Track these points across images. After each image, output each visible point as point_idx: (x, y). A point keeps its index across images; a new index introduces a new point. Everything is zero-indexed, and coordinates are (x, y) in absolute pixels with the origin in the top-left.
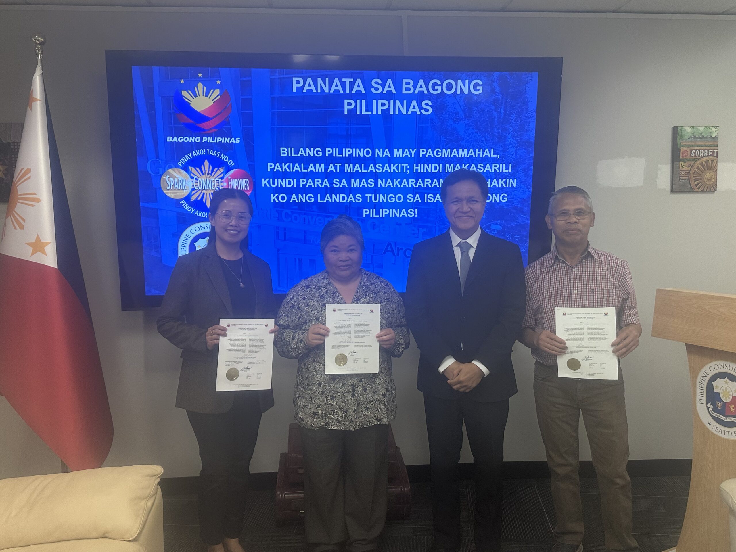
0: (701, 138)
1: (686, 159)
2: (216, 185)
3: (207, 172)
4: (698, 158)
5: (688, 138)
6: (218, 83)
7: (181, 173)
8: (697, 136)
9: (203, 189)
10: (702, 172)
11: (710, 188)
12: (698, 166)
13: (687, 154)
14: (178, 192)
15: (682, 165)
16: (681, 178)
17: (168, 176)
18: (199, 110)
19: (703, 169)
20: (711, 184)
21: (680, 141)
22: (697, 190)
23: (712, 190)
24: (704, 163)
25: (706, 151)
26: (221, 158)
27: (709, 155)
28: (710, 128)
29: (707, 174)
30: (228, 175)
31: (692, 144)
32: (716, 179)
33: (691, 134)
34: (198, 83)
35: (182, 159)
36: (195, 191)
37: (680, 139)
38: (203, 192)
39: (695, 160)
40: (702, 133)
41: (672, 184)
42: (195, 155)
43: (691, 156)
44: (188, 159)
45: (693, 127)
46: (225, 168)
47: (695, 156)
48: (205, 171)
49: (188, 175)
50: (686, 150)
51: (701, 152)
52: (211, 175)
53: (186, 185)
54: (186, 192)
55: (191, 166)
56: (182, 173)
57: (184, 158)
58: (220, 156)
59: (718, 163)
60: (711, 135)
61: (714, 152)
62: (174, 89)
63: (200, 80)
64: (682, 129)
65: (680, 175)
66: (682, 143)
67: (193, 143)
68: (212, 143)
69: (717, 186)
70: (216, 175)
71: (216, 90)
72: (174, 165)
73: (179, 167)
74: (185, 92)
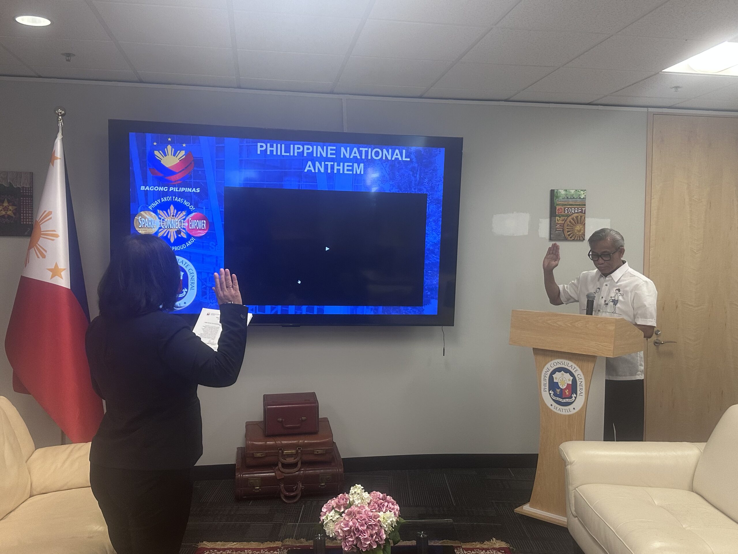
0: (572, 199)
1: (561, 215)
2: (179, 225)
3: (172, 214)
4: (570, 214)
5: (563, 199)
6: (183, 146)
7: (151, 215)
8: (569, 197)
9: (169, 227)
10: (573, 225)
11: (580, 238)
12: (570, 221)
13: (562, 211)
14: (148, 230)
15: (557, 219)
16: (557, 229)
17: (140, 217)
18: (167, 166)
19: (574, 223)
20: (581, 234)
21: (556, 201)
22: (570, 239)
23: (581, 239)
24: (575, 218)
25: (576, 209)
26: (184, 203)
27: (579, 212)
28: (579, 191)
29: (577, 227)
30: (189, 217)
31: (566, 203)
32: (584, 230)
33: (564, 196)
34: (168, 145)
35: (153, 204)
36: (162, 229)
37: (556, 200)
38: (168, 230)
39: (568, 216)
40: (573, 195)
41: (550, 234)
42: (163, 201)
43: (564, 212)
44: (158, 204)
45: (566, 190)
46: (187, 212)
47: (568, 212)
48: (171, 214)
49: (156, 215)
50: (561, 208)
51: (572, 210)
52: (175, 217)
53: (155, 224)
54: (154, 230)
55: (159, 210)
56: (152, 215)
57: (154, 203)
58: (183, 202)
59: (586, 219)
60: (580, 197)
61: (583, 210)
62: (148, 149)
63: (169, 143)
64: (558, 192)
65: (556, 227)
66: (558, 202)
67: (162, 191)
68: (178, 192)
69: (585, 236)
70: (179, 217)
71: (182, 151)
72: (146, 209)
73: (149, 210)
74: (157, 151)
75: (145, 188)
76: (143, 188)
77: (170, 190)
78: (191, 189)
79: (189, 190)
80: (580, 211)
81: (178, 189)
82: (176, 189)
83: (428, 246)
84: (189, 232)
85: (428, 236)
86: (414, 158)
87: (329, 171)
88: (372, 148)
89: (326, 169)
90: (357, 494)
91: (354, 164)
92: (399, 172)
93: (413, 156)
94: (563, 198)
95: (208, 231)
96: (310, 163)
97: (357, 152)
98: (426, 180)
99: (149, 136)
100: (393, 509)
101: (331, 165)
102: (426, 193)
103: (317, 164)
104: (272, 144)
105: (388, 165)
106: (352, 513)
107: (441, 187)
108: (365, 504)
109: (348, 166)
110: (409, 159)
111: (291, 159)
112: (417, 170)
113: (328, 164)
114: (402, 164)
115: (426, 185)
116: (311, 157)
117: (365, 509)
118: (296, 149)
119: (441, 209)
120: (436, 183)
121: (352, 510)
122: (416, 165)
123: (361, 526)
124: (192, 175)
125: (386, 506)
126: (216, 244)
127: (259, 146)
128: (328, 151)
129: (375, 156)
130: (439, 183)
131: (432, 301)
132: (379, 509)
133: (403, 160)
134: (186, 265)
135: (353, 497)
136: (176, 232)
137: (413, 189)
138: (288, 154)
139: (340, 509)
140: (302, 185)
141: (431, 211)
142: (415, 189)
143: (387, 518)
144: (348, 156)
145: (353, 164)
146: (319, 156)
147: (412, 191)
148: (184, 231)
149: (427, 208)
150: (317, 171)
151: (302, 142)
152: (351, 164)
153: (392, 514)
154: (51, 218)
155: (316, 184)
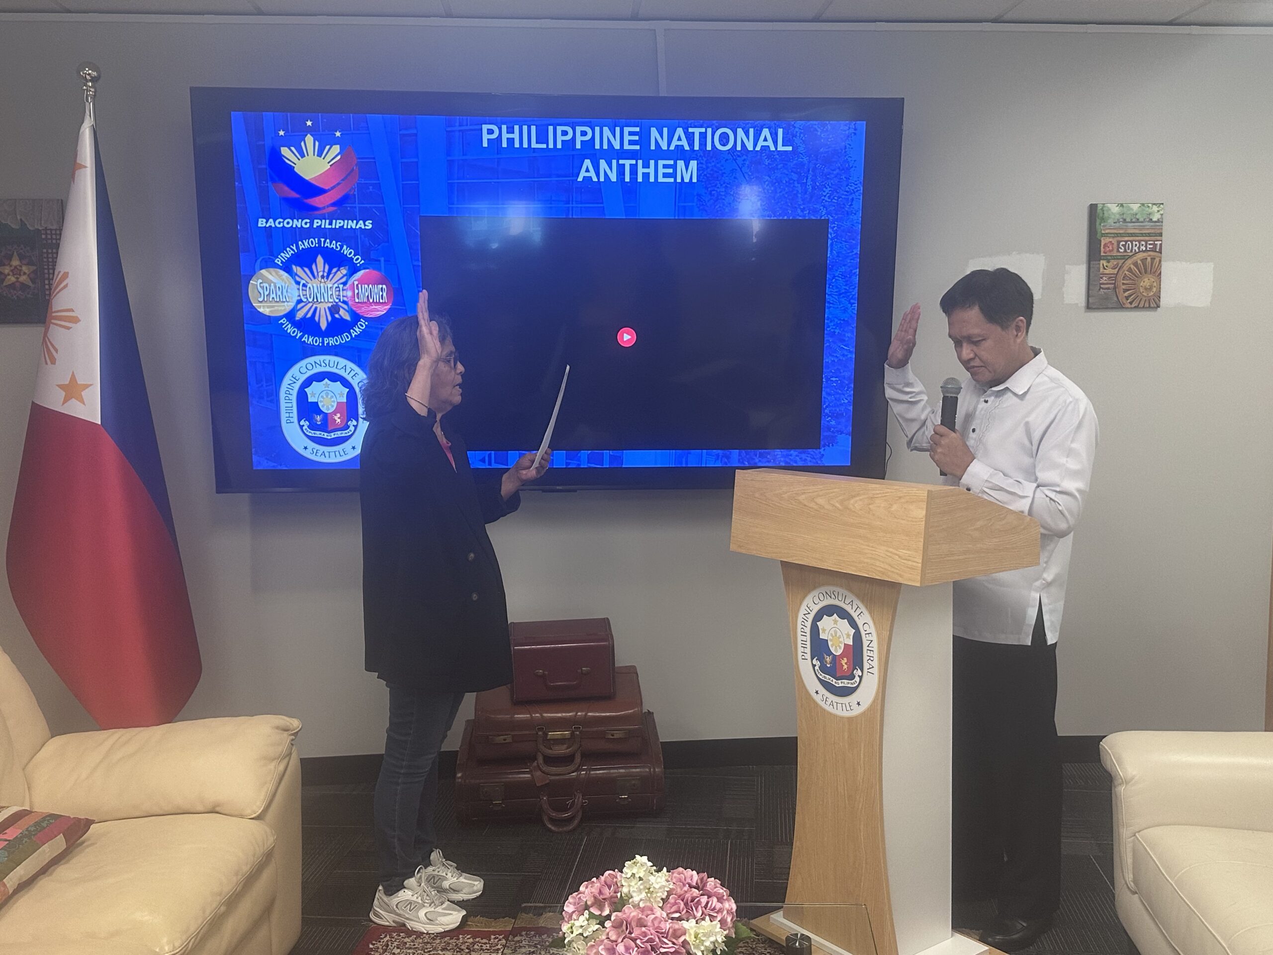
0: (1134, 222)
1: (1111, 256)
2: (336, 295)
3: (321, 274)
4: (1131, 254)
5: (1114, 223)
6: (337, 136)
7: (280, 276)
8: (1128, 220)
9: (315, 300)
10: (1137, 277)
11: (1149, 302)
12: (1130, 267)
13: (1113, 248)
14: (277, 306)
15: (1103, 265)
16: (1102, 286)
17: (260, 281)
18: (308, 177)
19: (1137, 271)
20: (1151, 296)
21: (1101, 228)
22: (1129, 306)
23: (1152, 305)
24: (1139, 262)
25: (1143, 243)
26: (342, 252)
27: (1148, 249)
28: (1149, 207)
29: (1145, 280)
30: (354, 279)
31: (1121, 232)
32: (1158, 287)
33: (1117, 216)
34: (306, 135)
35: (282, 254)
36: (302, 304)
37: (1100, 224)
38: (315, 306)
39: (1125, 258)
40: (1136, 214)
41: (1088, 296)
42: (302, 248)
43: (1118, 251)
44: (292, 254)
45: (1122, 205)
46: (349, 268)
47: (1125, 251)
48: (318, 273)
49: (290, 277)
50: (1111, 242)
51: (1134, 245)
52: (328, 278)
53: (289, 294)
54: (287, 306)
55: (296, 265)
56: (282, 276)
57: (285, 251)
58: (341, 249)
59: (1162, 263)
60: (1151, 218)
61: (1157, 244)
62: (268, 144)
63: (309, 130)
64: (1104, 209)
65: (1101, 282)
66: (1104, 230)
67: (299, 228)
68: (329, 228)
69: (1161, 299)
70: (334, 279)
71: (334, 146)
72: (269, 264)
73: (277, 266)
74: (286, 149)
75: (266, 223)
76: (262, 223)
77: (315, 226)
78: (355, 222)
79: (352, 224)
80: (1150, 248)
81: (330, 224)
82: (325, 224)
83: (831, 327)
84: (354, 309)
85: (829, 308)
86: (801, 145)
87: (627, 179)
88: (714, 127)
89: (620, 175)
90: (638, 879)
91: (678, 161)
92: (770, 177)
93: (798, 141)
94: (1116, 221)
95: (393, 307)
96: (587, 163)
97: (683, 137)
98: (827, 191)
99: (268, 117)
100: (720, 911)
101: (630, 165)
102: (827, 218)
103: (603, 164)
104: (511, 125)
105: (747, 163)
106: (625, 922)
107: (858, 205)
108: (656, 901)
109: (665, 166)
110: (790, 148)
111: (549, 156)
112: (809, 171)
113: (624, 165)
114: (775, 159)
115: (826, 201)
116: (590, 151)
117: (654, 914)
118: (558, 137)
119: (858, 251)
120: (846, 195)
121: (624, 916)
122: (805, 160)
124: (356, 193)
125: (703, 905)
127: (485, 131)
128: (624, 137)
129: (721, 144)
130: (853, 195)
131: (840, 437)
132: (687, 911)
133: (778, 149)
134: (353, 373)
135: (630, 885)
136: (330, 308)
138: (544, 146)
139: (601, 909)
140: (574, 209)
141: (836, 254)
142: (803, 210)
143: (704, 935)
144: (665, 147)
145: (675, 163)
146: (605, 147)
147: (798, 215)
148: (346, 307)
149: (829, 249)
150: (602, 179)
151: (571, 121)
152: (671, 162)
153: (716, 925)
154: (66, 286)
155: (602, 205)
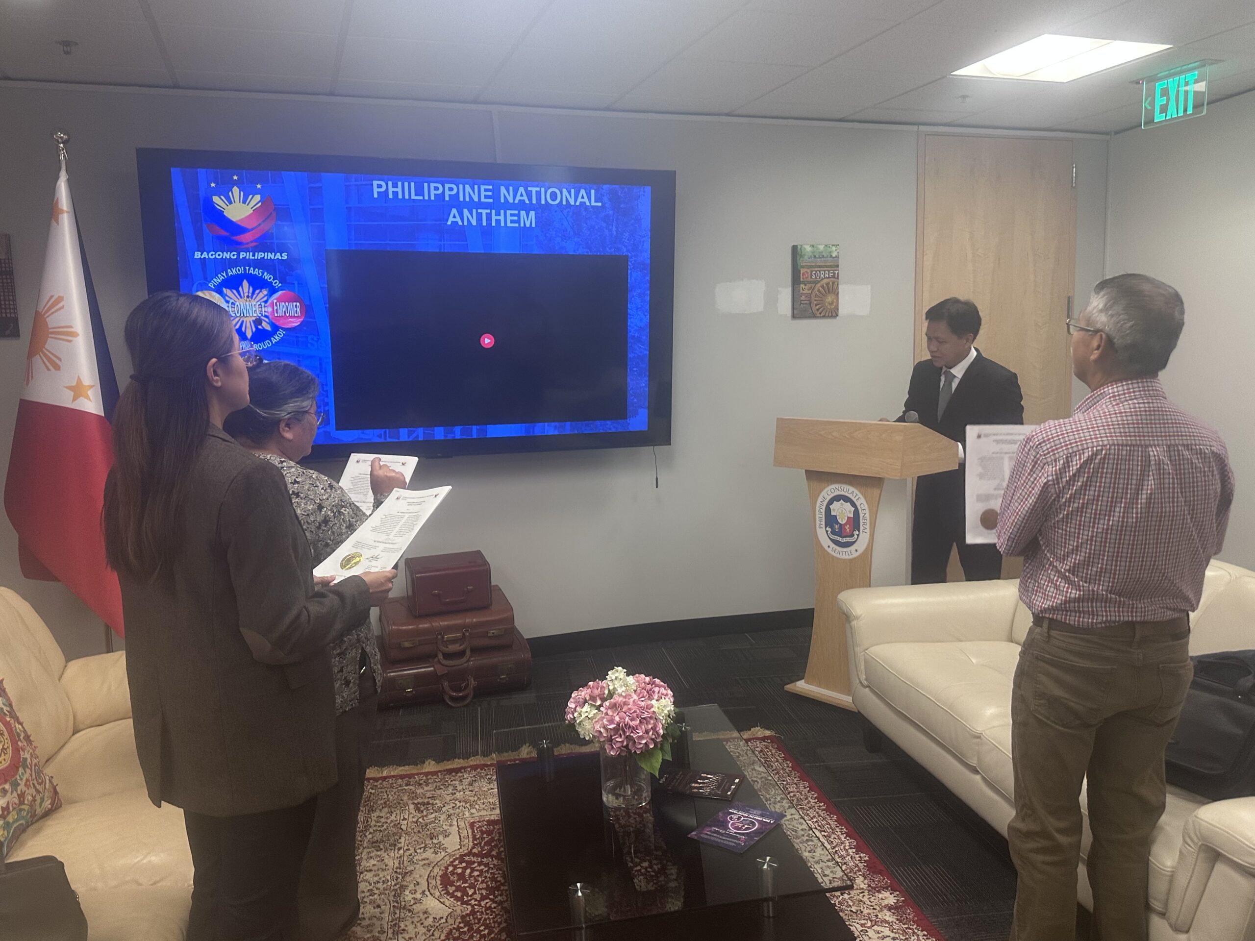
0: (821, 258)
1: (807, 281)
2: (259, 311)
3: (246, 295)
4: (819, 280)
5: (808, 258)
6: (258, 188)
8: (817, 256)
9: (242, 315)
10: (823, 296)
11: (832, 313)
12: (819, 289)
13: (808, 275)
15: (802, 287)
16: (802, 302)
18: (234, 220)
19: (824, 291)
20: (833, 308)
21: (801, 262)
23: (833, 315)
24: (825, 285)
25: (827, 272)
26: (263, 277)
28: (830, 247)
29: (828, 298)
30: (274, 298)
31: (813, 264)
32: (837, 302)
33: (810, 254)
34: (233, 187)
35: (215, 280)
37: (800, 259)
38: (242, 319)
39: (816, 282)
40: (822, 252)
41: (793, 309)
42: (231, 275)
43: (811, 278)
44: (222, 279)
45: (813, 246)
46: (269, 291)
47: (816, 277)
48: (244, 294)
49: (221, 297)
50: (806, 271)
51: (821, 274)
52: (252, 297)
55: (226, 288)
56: (215, 296)
57: (216, 278)
58: (262, 275)
59: (839, 286)
60: (831, 254)
61: (835, 273)
62: (202, 193)
63: (235, 183)
64: (802, 248)
65: (801, 299)
67: (228, 259)
68: (252, 259)
69: (839, 311)
70: (256, 300)
71: (256, 196)
72: (204, 286)
73: (210, 289)
74: (217, 197)
75: (201, 255)
76: (197, 255)
77: (241, 257)
78: (273, 254)
79: (271, 256)
80: (831, 275)
81: (254, 255)
82: (249, 256)
83: (632, 332)
84: (274, 321)
85: (630, 318)
86: (607, 202)
87: (484, 224)
88: (546, 187)
89: (479, 220)
90: (618, 679)
91: (521, 212)
92: (586, 224)
93: (605, 199)
94: (809, 256)
95: (305, 319)
96: (454, 211)
97: (524, 194)
98: (626, 235)
99: (201, 172)
100: (666, 695)
101: (486, 213)
102: (627, 254)
103: (466, 212)
104: (395, 182)
105: (571, 213)
106: (616, 705)
107: (647, 245)
108: (631, 692)
109: (512, 215)
110: (600, 204)
111: (426, 205)
112: (613, 220)
113: (481, 213)
114: (590, 212)
115: (626, 243)
116: (455, 201)
117: (632, 698)
118: (432, 190)
119: (648, 278)
120: (640, 239)
121: (614, 701)
122: (611, 212)
123: (632, 720)
124: (272, 232)
125: (657, 692)
126: (318, 339)
127: (375, 186)
128: (481, 193)
129: (551, 200)
130: (644, 239)
131: (640, 411)
132: (650, 696)
133: (592, 204)
135: (614, 684)
136: (254, 321)
137: (608, 249)
138: (421, 198)
139: (595, 701)
140: (445, 245)
141: (634, 280)
142: (610, 248)
143: (662, 708)
144: (511, 201)
145: (519, 213)
146: (467, 199)
147: (607, 252)
148: (267, 320)
149: (629, 277)
150: (466, 223)
151: (440, 179)
152: (516, 212)
153: (667, 701)
154: (63, 307)
155: (465, 243)
